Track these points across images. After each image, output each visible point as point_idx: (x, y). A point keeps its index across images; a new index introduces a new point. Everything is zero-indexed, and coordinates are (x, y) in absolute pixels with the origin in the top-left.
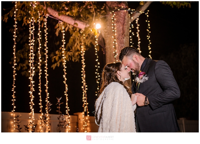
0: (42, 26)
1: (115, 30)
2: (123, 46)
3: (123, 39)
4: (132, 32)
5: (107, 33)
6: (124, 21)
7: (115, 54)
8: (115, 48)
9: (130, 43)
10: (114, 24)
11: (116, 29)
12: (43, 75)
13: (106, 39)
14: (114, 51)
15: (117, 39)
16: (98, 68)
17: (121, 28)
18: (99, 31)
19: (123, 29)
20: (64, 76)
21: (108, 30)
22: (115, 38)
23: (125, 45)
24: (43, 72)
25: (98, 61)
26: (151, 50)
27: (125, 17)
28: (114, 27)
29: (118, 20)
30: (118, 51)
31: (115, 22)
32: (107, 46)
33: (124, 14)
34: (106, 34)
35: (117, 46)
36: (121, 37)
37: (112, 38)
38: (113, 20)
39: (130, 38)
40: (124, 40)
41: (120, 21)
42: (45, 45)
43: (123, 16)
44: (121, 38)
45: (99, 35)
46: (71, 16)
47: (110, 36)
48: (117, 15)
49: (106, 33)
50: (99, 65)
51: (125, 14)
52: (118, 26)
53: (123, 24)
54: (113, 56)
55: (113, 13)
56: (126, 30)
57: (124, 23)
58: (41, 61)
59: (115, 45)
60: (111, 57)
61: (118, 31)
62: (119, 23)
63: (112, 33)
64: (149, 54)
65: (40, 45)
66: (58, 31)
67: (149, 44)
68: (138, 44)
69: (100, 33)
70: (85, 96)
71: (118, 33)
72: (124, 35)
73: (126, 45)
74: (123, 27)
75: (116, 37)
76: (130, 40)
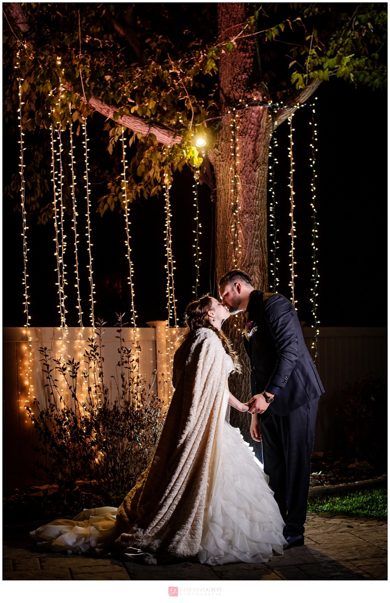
0: (78, 134)
1: (236, 151)
2: (253, 188)
3: (253, 172)
4: (274, 156)
5: (220, 156)
6: (258, 131)
7: (236, 206)
8: (236, 193)
9: (268, 182)
10: (234, 139)
11: (240, 149)
12: (83, 246)
13: (218, 169)
14: (232, 199)
15: (241, 172)
16: (197, 236)
17: (251, 147)
18: (203, 152)
19: (254, 150)
20: (127, 243)
21: (222, 151)
22: (237, 169)
23: (257, 186)
24: (83, 239)
25: (199, 221)
26: (315, 192)
27: (259, 122)
28: (235, 145)
29: (243, 129)
30: (242, 199)
31: (238, 134)
32: (220, 186)
33: (257, 116)
34: (218, 159)
35: (240, 188)
36: (249, 168)
37: (230, 171)
38: (234, 129)
39: (269, 171)
40: (257, 174)
41: (249, 131)
42: (86, 177)
43: (256, 120)
44: (250, 172)
45: (201, 160)
46: (141, 117)
47: (226, 165)
48: (241, 118)
49: (217, 155)
50: (200, 230)
51: (261, 116)
52: (244, 144)
53: (254, 138)
54: (230, 211)
55: (234, 113)
56: (261, 151)
57: (258, 136)
58: (76, 214)
59: (235, 187)
60: (228, 213)
61: (244, 154)
62: (247, 136)
63: (230, 159)
64: (312, 201)
65: (74, 177)
66: (113, 143)
67: (313, 177)
68: (290, 175)
69: (204, 155)
70: (171, 285)
71: (243, 159)
72: (255, 164)
73: (259, 185)
74: (255, 145)
75: (239, 169)
76: (269, 175)
